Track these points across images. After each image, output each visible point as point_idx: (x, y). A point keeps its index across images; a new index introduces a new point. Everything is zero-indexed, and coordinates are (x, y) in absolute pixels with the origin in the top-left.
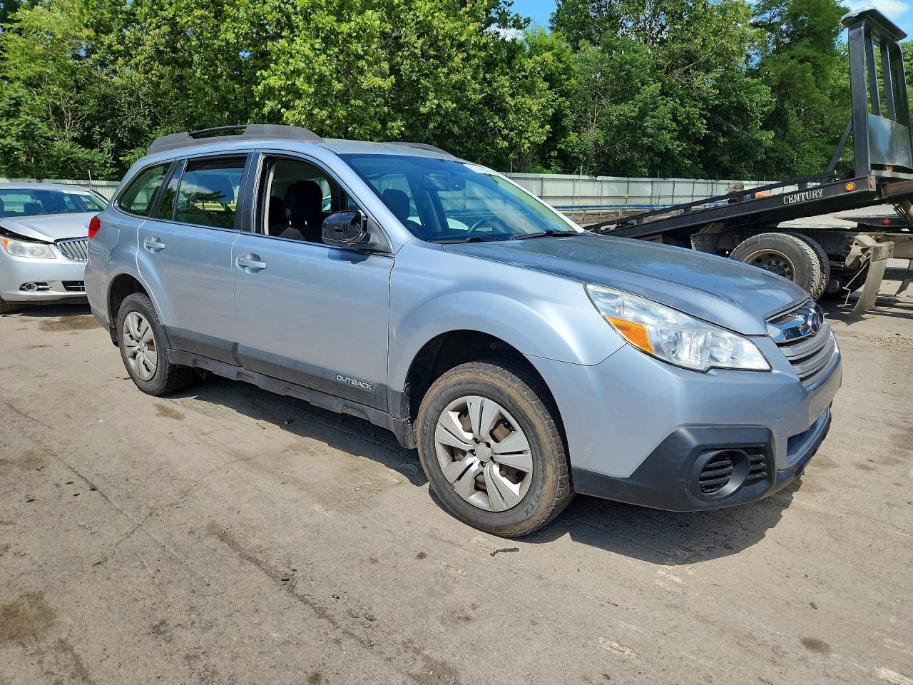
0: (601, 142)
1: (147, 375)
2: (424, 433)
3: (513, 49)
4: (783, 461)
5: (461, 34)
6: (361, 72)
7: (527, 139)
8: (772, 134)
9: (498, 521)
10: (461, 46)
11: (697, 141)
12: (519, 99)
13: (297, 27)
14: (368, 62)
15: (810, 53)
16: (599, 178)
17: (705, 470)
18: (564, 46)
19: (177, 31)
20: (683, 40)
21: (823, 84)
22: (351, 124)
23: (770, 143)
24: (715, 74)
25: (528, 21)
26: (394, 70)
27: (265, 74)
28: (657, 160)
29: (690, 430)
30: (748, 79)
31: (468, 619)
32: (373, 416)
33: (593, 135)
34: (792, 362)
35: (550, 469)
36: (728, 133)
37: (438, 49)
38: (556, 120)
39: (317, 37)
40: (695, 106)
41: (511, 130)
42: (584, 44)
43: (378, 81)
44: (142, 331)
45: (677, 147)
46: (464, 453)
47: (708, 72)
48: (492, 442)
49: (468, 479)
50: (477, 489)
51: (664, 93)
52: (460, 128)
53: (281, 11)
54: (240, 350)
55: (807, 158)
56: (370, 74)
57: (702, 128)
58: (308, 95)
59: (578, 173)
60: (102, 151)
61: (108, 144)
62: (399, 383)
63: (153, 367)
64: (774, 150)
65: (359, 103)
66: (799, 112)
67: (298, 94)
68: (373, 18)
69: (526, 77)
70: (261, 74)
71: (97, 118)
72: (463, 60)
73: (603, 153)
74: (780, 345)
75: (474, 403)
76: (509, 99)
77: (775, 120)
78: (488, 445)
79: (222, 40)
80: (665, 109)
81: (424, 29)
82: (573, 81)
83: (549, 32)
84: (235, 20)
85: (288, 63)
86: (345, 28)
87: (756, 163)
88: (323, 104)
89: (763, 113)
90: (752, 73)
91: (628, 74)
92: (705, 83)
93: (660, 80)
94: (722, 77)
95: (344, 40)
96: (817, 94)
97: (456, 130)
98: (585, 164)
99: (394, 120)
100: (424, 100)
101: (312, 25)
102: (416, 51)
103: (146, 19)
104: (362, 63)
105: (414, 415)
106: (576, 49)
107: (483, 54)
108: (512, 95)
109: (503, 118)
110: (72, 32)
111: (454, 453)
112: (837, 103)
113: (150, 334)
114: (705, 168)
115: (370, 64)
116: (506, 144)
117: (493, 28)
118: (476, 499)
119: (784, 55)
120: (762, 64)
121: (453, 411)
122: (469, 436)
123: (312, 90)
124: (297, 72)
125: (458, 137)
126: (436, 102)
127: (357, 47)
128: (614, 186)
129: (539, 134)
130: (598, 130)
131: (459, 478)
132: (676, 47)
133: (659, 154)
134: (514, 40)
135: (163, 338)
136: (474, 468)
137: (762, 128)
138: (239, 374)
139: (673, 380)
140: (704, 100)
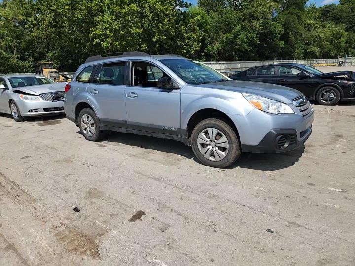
0: (220, 49)
1: (90, 135)
2: (194, 141)
3: (185, 15)
4: (299, 139)
5: (166, 11)
6: (130, 27)
7: (193, 49)
8: (283, 42)
9: (218, 163)
10: (166, 15)
11: (256, 46)
12: (189, 34)
13: (105, 11)
14: (133, 23)
15: (295, 11)
16: (220, 62)
17: (279, 141)
18: (204, 13)
19: (57, 15)
20: (248, 9)
21: (301, 22)
22: (128, 47)
23: (282, 46)
24: (261, 21)
25: (190, 4)
26: (143, 26)
27: (93, 29)
28: (241, 54)
29: (274, 130)
30: (273, 22)
31: (217, 185)
32: (176, 138)
33: (217, 46)
34: (301, 111)
35: (234, 146)
36: (267, 43)
37: (158, 17)
38: (203, 41)
39: (113, 15)
40: (254, 33)
41: (187, 46)
42: (211, 12)
43: (137, 30)
44: (89, 121)
45: (248, 49)
46: (207, 145)
47: (258, 20)
48: (216, 141)
49: (208, 153)
50: (211, 155)
51: (242, 29)
52: (168, 46)
53: (98, 5)
54: (128, 123)
55: (297, 51)
56: (134, 28)
57: (257, 41)
58: (111, 37)
59: (212, 61)
60: (29, 61)
61: (31, 59)
62: (185, 127)
63: (93, 132)
64: (284, 48)
65: (130, 39)
66: (293, 33)
67: (107, 36)
68: (134, 6)
69: (191, 26)
70: (92, 30)
71: (26, 49)
72: (168, 20)
73: (221, 53)
74: (297, 107)
75: (209, 130)
76: (185, 34)
77: (284, 37)
78: (214, 142)
79: (76, 17)
80: (243, 34)
81: (152, 10)
82: (208, 26)
83: (197, 7)
84: (81, 9)
85: (103, 25)
86: (123, 11)
87: (278, 53)
88: (117, 40)
89: (279, 35)
90: (275, 20)
91: (229, 22)
92: (257, 24)
93: (241, 24)
94: (263, 21)
95: (123, 15)
96: (299, 26)
97: (166, 47)
98: (215, 57)
99: (143, 44)
100: (154, 36)
101: (111, 11)
102: (150, 18)
103: (45, 11)
104: (131, 24)
105: (189, 136)
106: (208, 14)
107: (175, 18)
108: (187, 33)
109: (184, 41)
110: (15, 17)
111: (203, 145)
112: (306, 29)
113: (92, 121)
114: (259, 56)
115: (133, 24)
116: (185, 51)
117: (178, 7)
118: (211, 158)
119: (286, 12)
120: (278, 16)
121: (203, 133)
122: (209, 140)
123: (112, 35)
124: (106, 28)
125: (167, 49)
126: (159, 37)
127: (129, 18)
128: (226, 65)
129: (197, 47)
130: (219, 44)
131: (205, 153)
132: (246, 12)
133: (243, 52)
134: (185, 12)
135: (97, 122)
136: (210, 149)
137: (279, 40)
138: (127, 130)
139: (268, 117)
140: (258, 31)
